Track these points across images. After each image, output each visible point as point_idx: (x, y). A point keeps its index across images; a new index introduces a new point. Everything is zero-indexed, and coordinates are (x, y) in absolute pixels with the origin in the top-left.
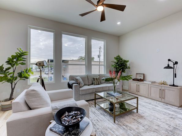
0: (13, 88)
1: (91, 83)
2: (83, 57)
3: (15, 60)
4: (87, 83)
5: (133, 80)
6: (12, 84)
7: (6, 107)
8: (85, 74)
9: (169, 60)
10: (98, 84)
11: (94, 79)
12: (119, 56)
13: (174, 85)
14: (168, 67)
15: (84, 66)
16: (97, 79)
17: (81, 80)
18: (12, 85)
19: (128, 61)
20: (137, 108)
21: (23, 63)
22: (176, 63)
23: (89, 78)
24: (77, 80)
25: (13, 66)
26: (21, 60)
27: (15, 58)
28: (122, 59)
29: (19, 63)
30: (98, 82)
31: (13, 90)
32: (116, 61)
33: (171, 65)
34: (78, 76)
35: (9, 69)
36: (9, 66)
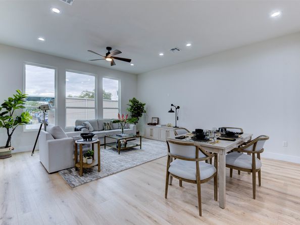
0: (10, 134)
1: (102, 129)
2: (90, 92)
3: (13, 103)
4: (97, 129)
5: (148, 124)
6: (8, 129)
7: (4, 154)
8: (94, 119)
9: (172, 105)
10: (110, 130)
11: (105, 123)
12: (134, 99)
13: (176, 127)
14: (171, 111)
15: (94, 110)
16: (108, 124)
17: (90, 125)
18: (8, 131)
19: (144, 105)
20: (141, 145)
21: (22, 106)
22: (178, 107)
23: (99, 123)
24: (85, 125)
25: (10, 109)
26: (20, 103)
28: (138, 102)
29: (18, 107)
30: (110, 127)
31: (10, 136)
32: (131, 103)
33: (174, 109)
34: (87, 121)
36: (6, 110)
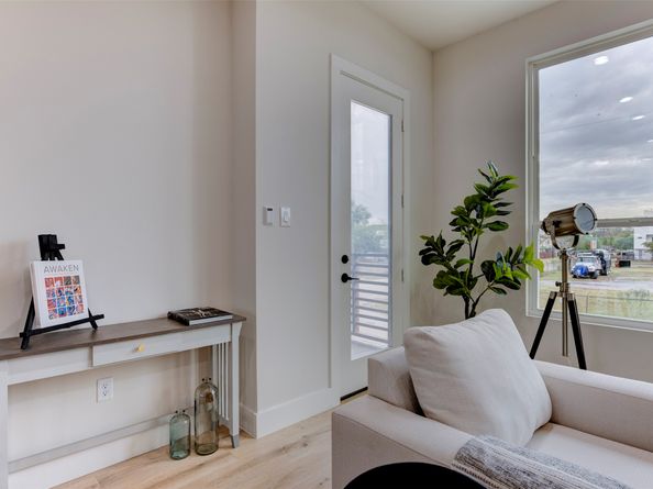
3: (473, 215)
6: (466, 300)
18: (467, 306)
21: (498, 222)
25: (469, 236)
26: (490, 213)
27: (475, 208)
29: (486, 226)
35: (457, 246)
36: (459, 236)
